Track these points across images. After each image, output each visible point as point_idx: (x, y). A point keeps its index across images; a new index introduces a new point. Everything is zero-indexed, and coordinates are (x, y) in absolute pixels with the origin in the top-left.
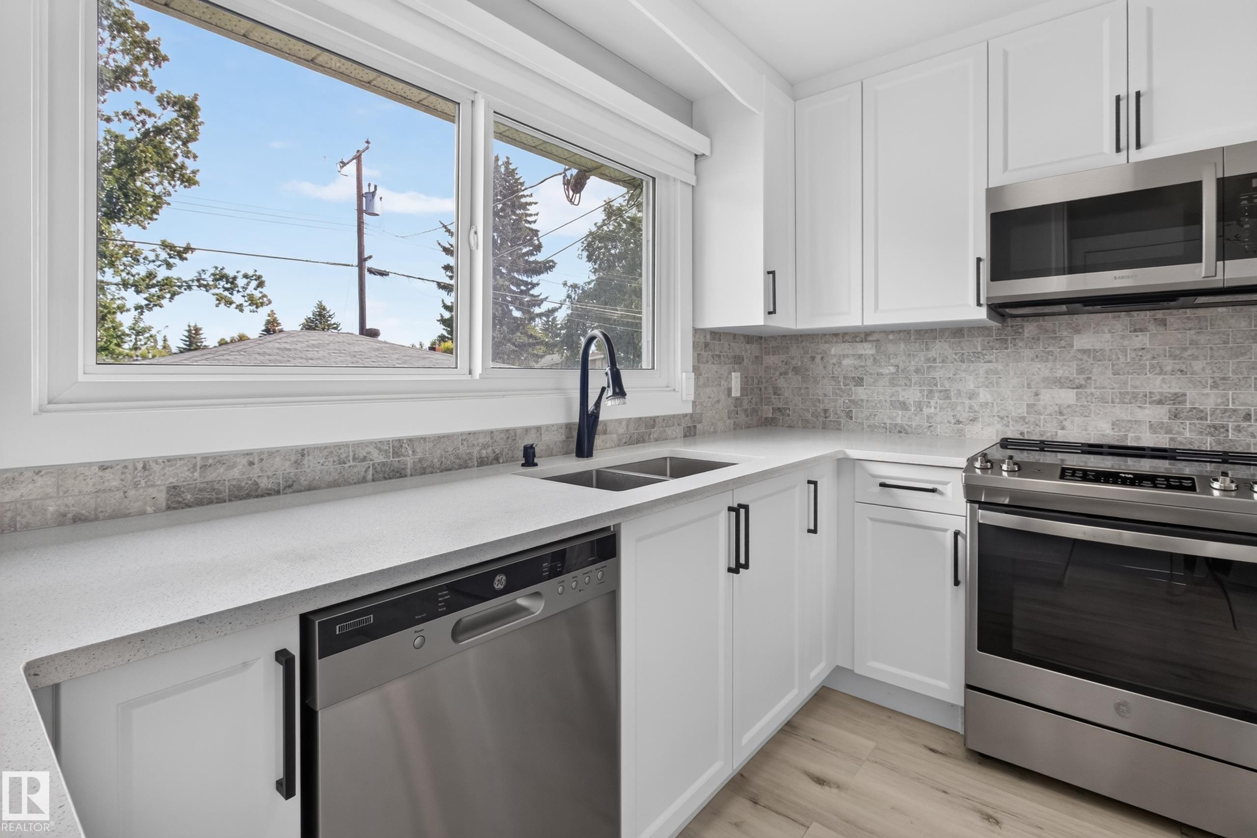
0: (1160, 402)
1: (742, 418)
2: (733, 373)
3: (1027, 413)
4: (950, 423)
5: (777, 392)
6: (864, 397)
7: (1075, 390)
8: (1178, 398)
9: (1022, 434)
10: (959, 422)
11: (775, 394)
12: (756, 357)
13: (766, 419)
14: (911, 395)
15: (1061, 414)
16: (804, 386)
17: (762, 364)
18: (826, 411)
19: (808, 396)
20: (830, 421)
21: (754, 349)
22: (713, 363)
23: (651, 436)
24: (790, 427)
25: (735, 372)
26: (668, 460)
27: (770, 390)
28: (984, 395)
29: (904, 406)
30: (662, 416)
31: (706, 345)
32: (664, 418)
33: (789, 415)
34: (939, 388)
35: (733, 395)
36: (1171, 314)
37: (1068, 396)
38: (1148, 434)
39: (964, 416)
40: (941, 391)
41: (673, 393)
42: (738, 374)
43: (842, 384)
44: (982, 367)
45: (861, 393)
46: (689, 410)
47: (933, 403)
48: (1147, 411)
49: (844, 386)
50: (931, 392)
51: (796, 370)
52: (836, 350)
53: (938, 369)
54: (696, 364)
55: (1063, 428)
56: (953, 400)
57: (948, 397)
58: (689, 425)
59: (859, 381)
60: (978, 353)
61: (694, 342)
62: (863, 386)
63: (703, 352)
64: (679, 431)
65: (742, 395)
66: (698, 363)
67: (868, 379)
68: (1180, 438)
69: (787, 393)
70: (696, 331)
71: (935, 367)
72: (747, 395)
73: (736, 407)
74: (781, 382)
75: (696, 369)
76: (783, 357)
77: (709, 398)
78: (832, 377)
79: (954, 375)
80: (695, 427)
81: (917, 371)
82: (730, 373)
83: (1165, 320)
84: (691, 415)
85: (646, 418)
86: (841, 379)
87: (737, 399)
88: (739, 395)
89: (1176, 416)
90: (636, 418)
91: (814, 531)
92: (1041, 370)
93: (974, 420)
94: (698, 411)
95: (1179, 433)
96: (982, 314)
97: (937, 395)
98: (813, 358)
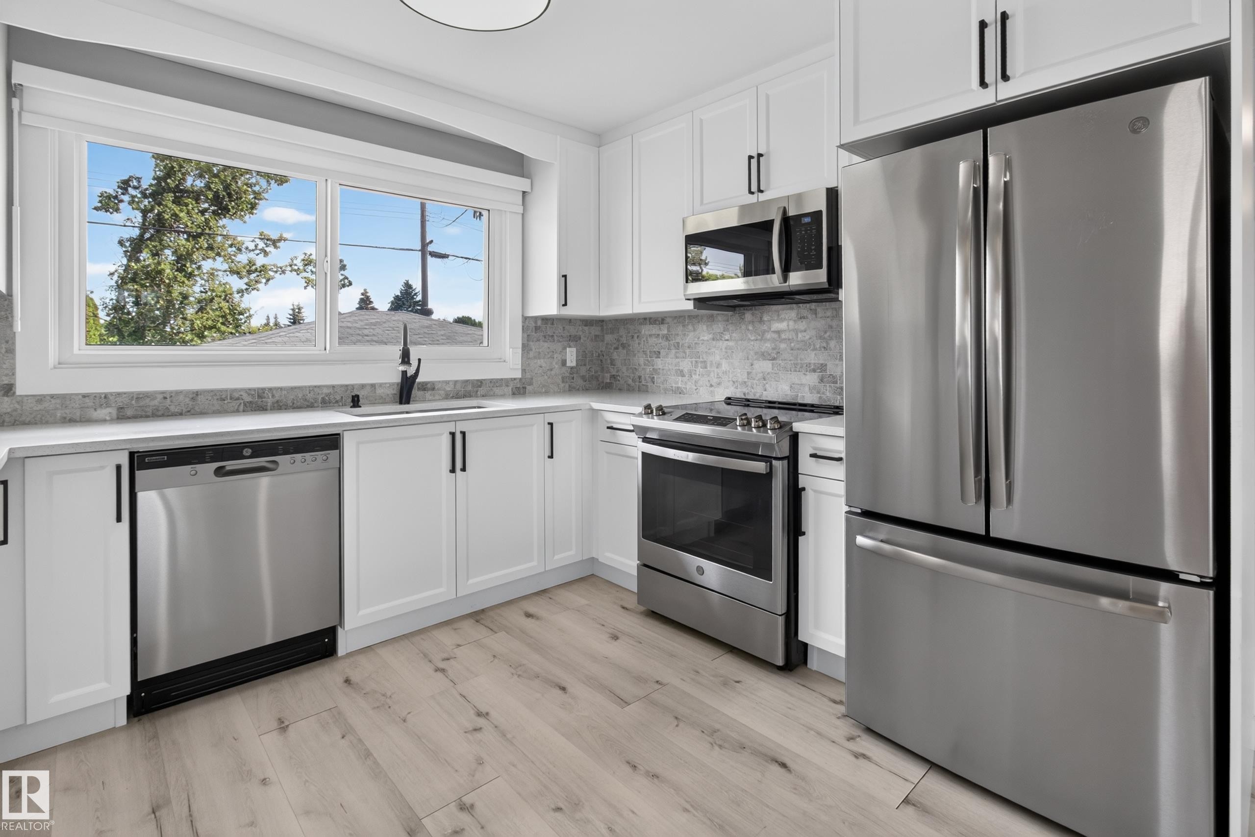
1: (579, 382)
2: (568, 349)
3: (747, 379)
5: (612, 362)
6: (661, 367)
12: (597, 336)
16: (628, 358)
17: (603, 341)
18: (640, 377)
19: (630, 366)
20: (642, 385)
21: (594, 330)
22: (544, 341)
24: (620, 390)
25: (570, 347)
27: (609, 363)
30: (489, 379)
31: (537, 329)
32: (491, 381)
33: (619, 381)
34: (701, 359)
35: (567, 365)
39: (714, 381)
40: (702, 362)
42: (574, 350)
43: (648, 356)
45: (659, 363)
46: (518, 375)
47: (698, 370)
49: (650, 358)
50: (696, 362)
51: (623, 346)
52: (645, 330)
54: (526, 342)
55: (766, 390)
56: (709, 369)
58: (518, 386)
61: (523, 326)
62: (660, 358)
63: (533, 334)
65: (577, 365)
66: (529, 341)
69: (619, 363)
70: (525, 319)
72: (583, 366)
73: (571, 374)
74: (616, 357)
75: (525, 345)
76: (616, 336)
77: (540, 366)
78: (643, 351)
80: (524, 388)
82: (565, 348)
84: (520, 379)
86: (648, 353)
87: (572, 368)
88: (574, 364)
92: (754, 346)
93: (719, 384)
94: (528, 376)
97: (699, 365)
98: (633, 337)
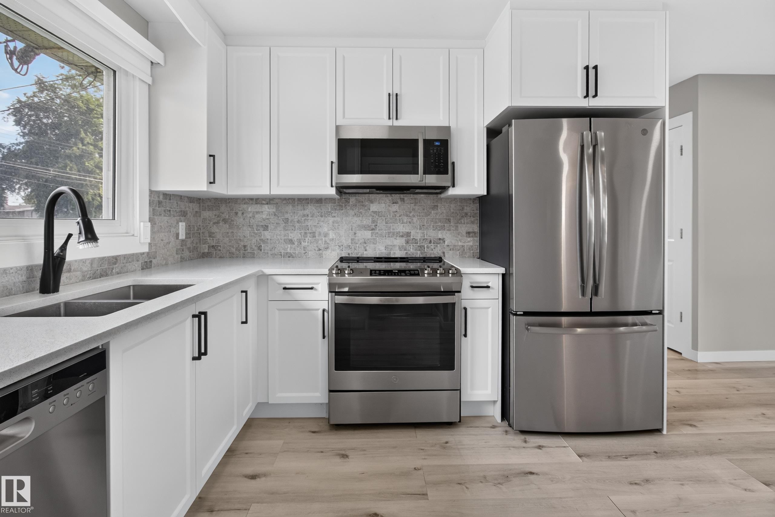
0: (402, 236)
1: (187, 254)
2: (180, 223)
3: (352, 243)
4: (315, 250)
5: (211, 235)
6: (269, 237)
7: (371, 231)
8: (408, 234)
9: (349, 254)
10: (320, 250)
11: (210, 236)
12: (196, 212)
13: (203, 253)
14: (295, 235)
15: (365, 243)
16: (231, 231)
17: (200, 216)
18: (245, 246)
19: (234, 237)
20: (248, 252)
21: (195, 207)
22: (165, 216)
23: (114, 271)
24: (221, 257)
25: (181, 222)
26: (132, 287)
27: (207, 234)
28: (332, 235)
29: (291, 242)
30: (123, 255)
31: (160, 203)
32: (125, 257)
33: (220, 250)
34: (310, 231)
35: (180, 238)
36: (406, 196)
37: (368, 234)
38: (398, 251)
39: (322, 246)
40: (310, 233)
41: (132, 237)
42: (184, 224)
43: (255, 229)
44: (331, 220)
45: (267, 235)
46: (146, 249)
47: (307, 239)
48: (398, 241)
49: (256, 230)
50: (306, 233)
51: (225, 221)
52: (251, 209)
53: (309, 221)
54: (152, 216)
55: (366, 250)
56: (317, 238)
57: (314, 236)
58: (146, 260)
59: (266, 228)
60: (329, 212)
61: (150, 200)
62: (268, 230)
63: (157, 208)
64: (137, 265)
65: (186, 238)
66: (153, 216)
67: (271, 227)
68: (409, 252)
69: (219, 236)
70: (151, 192)
71: (308, 220)
72: (190, 238)
73: (181, 246)
74: (215, 229)
75: (151, 220)
76: (217, 212)
77: (162, 240)
78: (249, 225)
79: (318, 224)
80: (151, 262)
81: (298, 222)
82: (178, 223)
83: (404, 199)
84: (148, 253)
85: (108, 257)
86: (255, 227)
87: (183, 241)
88: (184, 237)
89: (407, 242)
90: (99, 258)
91: (246, 322)
92: (357, 221)
93: (327, 248)
94: (153, 250)
95: (409, 250)
96: (332, 191)
97: (308, 235)
98: (236, 213)
